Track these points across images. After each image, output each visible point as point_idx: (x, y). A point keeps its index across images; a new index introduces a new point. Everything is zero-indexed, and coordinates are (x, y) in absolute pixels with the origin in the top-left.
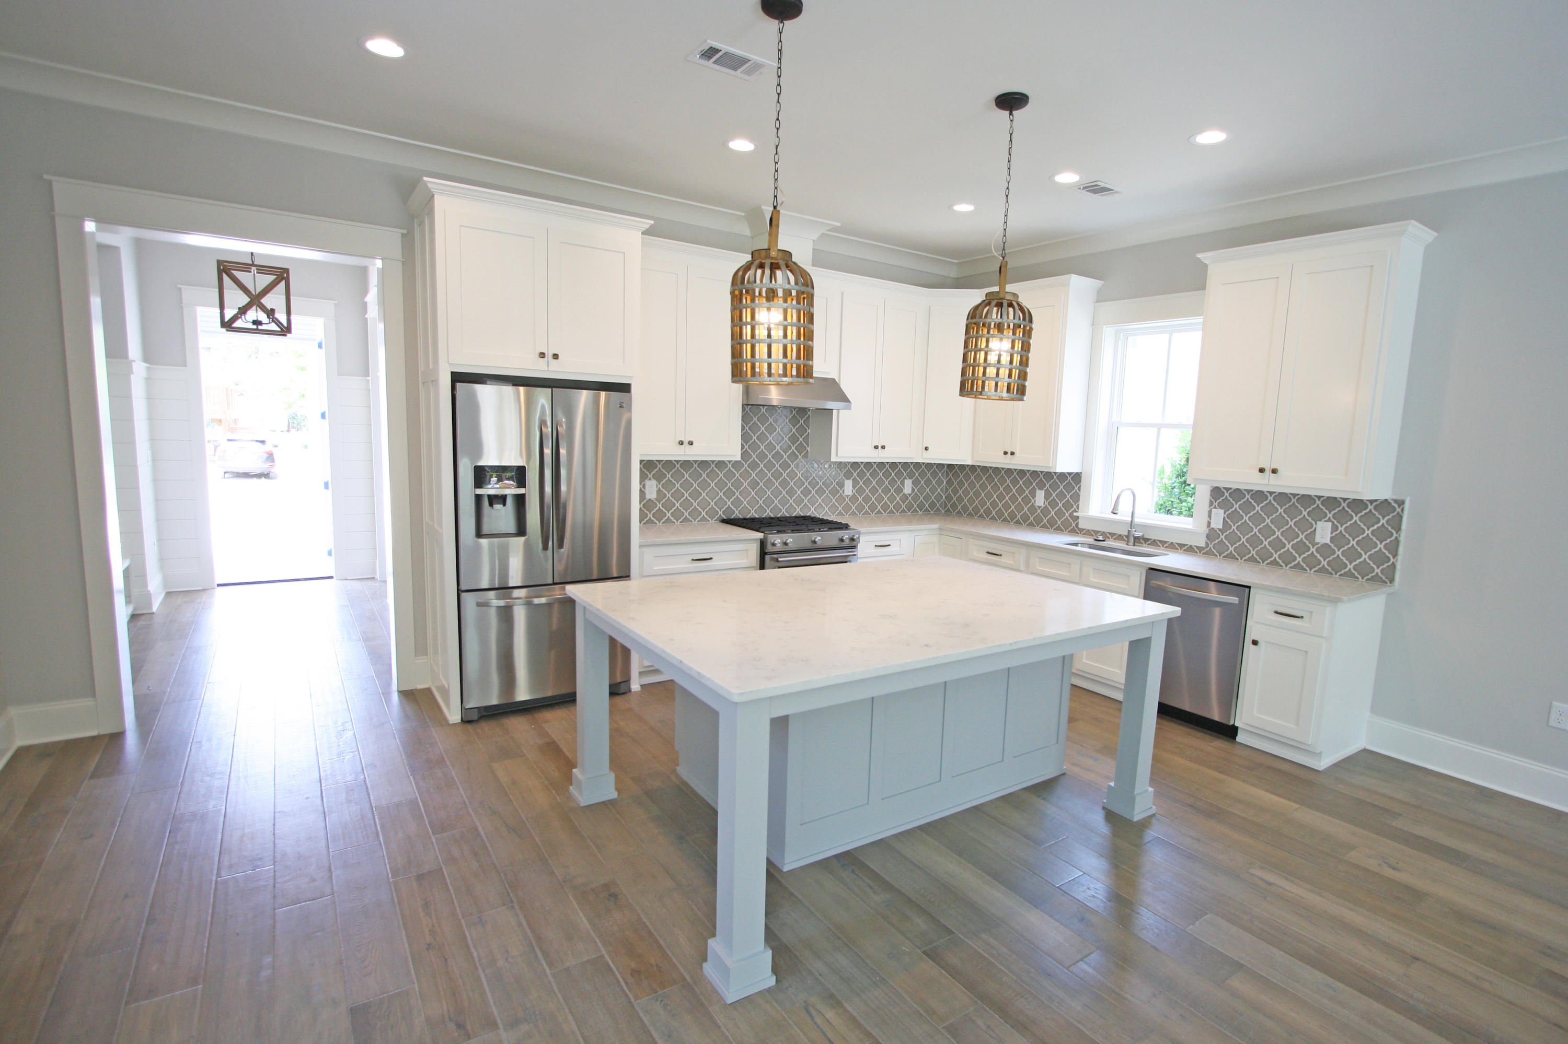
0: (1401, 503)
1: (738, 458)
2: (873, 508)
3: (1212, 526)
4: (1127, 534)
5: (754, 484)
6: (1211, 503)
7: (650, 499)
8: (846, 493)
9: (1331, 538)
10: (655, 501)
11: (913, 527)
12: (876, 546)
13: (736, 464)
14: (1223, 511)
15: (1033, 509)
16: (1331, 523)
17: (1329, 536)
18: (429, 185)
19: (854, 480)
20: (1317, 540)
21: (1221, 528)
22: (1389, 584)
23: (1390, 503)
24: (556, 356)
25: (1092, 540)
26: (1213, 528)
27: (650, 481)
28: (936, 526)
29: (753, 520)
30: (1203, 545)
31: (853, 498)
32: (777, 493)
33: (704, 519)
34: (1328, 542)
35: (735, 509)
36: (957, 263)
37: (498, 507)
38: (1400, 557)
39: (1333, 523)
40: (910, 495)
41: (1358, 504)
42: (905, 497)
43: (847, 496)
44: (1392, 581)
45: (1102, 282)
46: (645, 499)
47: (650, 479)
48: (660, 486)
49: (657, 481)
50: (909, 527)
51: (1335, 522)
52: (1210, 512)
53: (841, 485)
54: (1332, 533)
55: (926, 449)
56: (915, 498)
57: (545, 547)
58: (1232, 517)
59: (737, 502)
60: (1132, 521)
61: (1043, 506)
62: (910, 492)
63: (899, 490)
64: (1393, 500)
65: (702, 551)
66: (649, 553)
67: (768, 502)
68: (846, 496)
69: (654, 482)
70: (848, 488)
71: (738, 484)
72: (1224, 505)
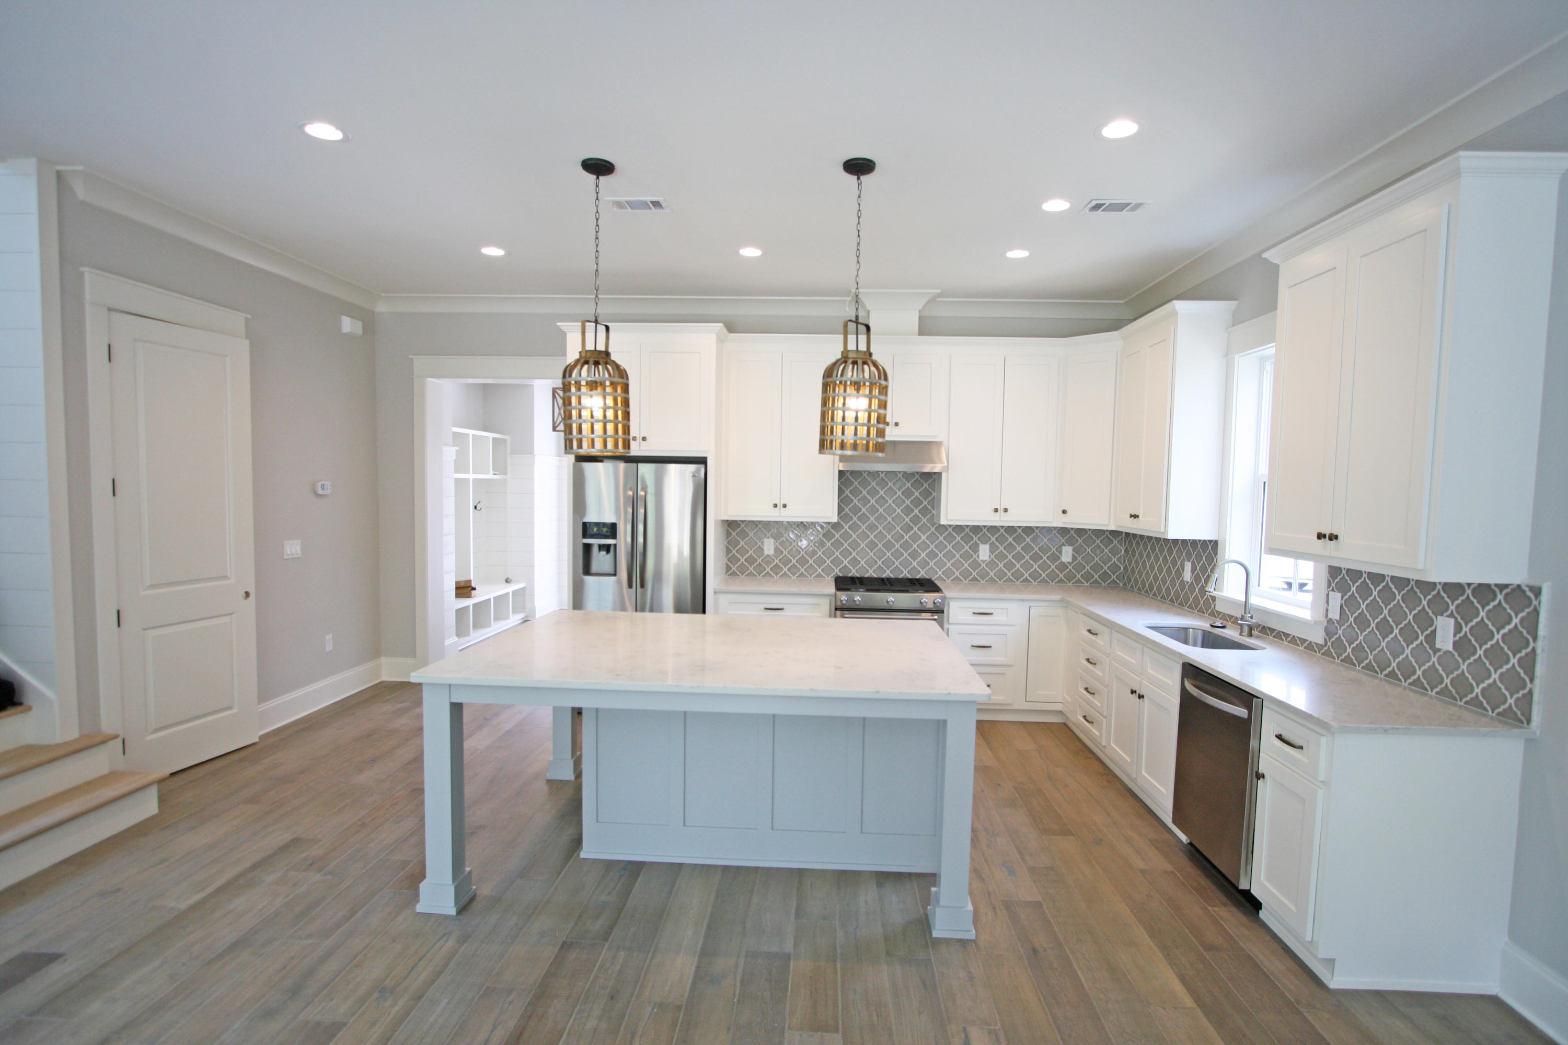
0: (1537, 592)
1: (835, 519)
2: (1018, 575)
3: (1330, 616)
5: (872, 546)
6: (1329, 585)
7: (768, 555)
8: (981, 558)
9: (1455, 643)
10: (772, 557)
11: (1024, 596)
12: (974, 613)
14: (1340, 595)
15: (1182, 584)
16: (1452, 620)
17: (1451, 640)
19: (992, 545)
20: (1438, 645)
21: (1338, 619)
22: (1525, 725)
23: (1524, 592)
24: (644, 439)
25: (1208, 625)
26: (1331, 619)
27: (768, 540)
28: (1057, 597)
29: (871, 579)
30: (1321, 642)
31: (991, 565)
32: (898, 555)
33: (819, 576)
34: (1451, 648)
35: (852, 568)
37: (603, 553)
38: (1537, 681)
39: (1456, 619)
40: (1070, 564)
41: (1484, 591)
42: (1063, 566)
43: (983, 561)
44: (1529, 721)
46: (764, 554)
47: (768, 538)
48: (778, 544)
49: (775, 539)
50: (1016, 596)
51: (1459, 619)
52: (1328, 595)
53: (975, 548)
54: (1455, 636)
55: (1064, 512)
56: (1079, 567)
57: (630, 586)
58: (1348, 604)
59: (854, 562)
60: (1246, 602)
61: (1190, 582)
62: (1070, 560)
63: (1055, 558)
64: (1528, 586)
65: (774, 602)
66: (724, 599)
68: (981, 561)
69: (772, 541)
70: (984, 553)
71: (855, 545)
72: (1342, 588)
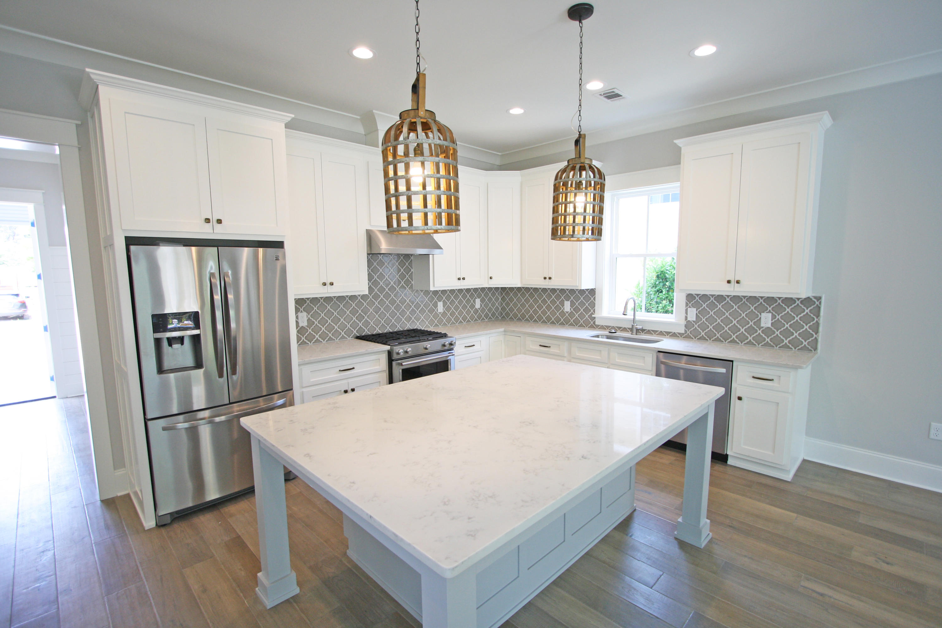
0: (819, 299)
1: (366, 292)
2: (457, 319)
3: (689, 319)
4: (631, 327)
5: (377, 310)
6: (687, 305)
7: (302, 327)
8: (439, 311)
9: (772, 324)
10: (306, 327)
11: (488, 332)
12: (465, 347)
13: (364, 297)
14: (695, 309)
15: (563, 314)
16: (771, 314)
17: (770, 322)
18: (93, 76)
19: (444, 302)
20: (762, 325)
21: (695, 320)
22: (813, 351)
23: (811, 299)
24: (219, 221)
25: (608, 333)
26: (689, 321)
27: (302, 313)
28: (502, 330)
29: (379, 335)
30: (683, 332)
31: (444, 314)
32: (393, 315)
33: (343, 337)
34: (770, 326)
35: (365, 329)
36: (501, 155)
37: (176, 346)
38: (820, 334)
39: (772, 313)
40: (479, 309)
41: (789, 301)
42: (476, 311)
43: (440, 313)
44: (816, 349)
45: (602, 163)
46: (299, 326)
47: (302, 312)
48: (309, 316)
49: (307, 313)
50: (485, 332)
51: (774, 313)
52: (686, 310)
53: (436, 305)
54: (772, 320)
55: (491, 278)
56: (483, 310)
57: (221, 375)
58: (701, 313)
59: (367, 323)
60: (634, 319)
61: (570, 311)
62: (479, 307)
63: (473, 306)
64: (813, 297)
65: (347, 364)
66: (306, 370)
67: (388, 321)
69: (305, 314)
70: (440, 307)
71: (365, 311)
72: (696, 305)
